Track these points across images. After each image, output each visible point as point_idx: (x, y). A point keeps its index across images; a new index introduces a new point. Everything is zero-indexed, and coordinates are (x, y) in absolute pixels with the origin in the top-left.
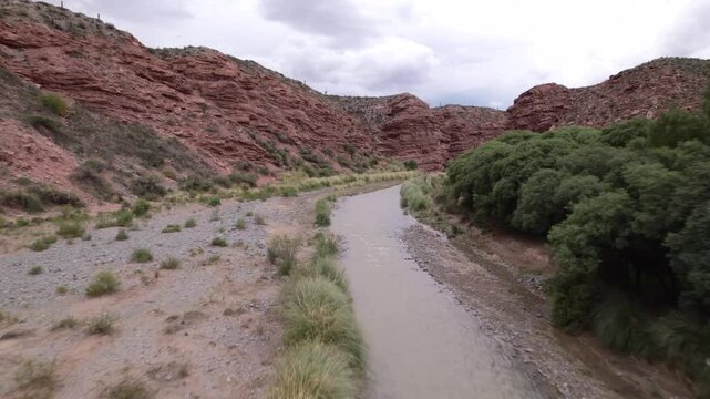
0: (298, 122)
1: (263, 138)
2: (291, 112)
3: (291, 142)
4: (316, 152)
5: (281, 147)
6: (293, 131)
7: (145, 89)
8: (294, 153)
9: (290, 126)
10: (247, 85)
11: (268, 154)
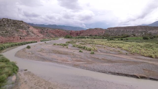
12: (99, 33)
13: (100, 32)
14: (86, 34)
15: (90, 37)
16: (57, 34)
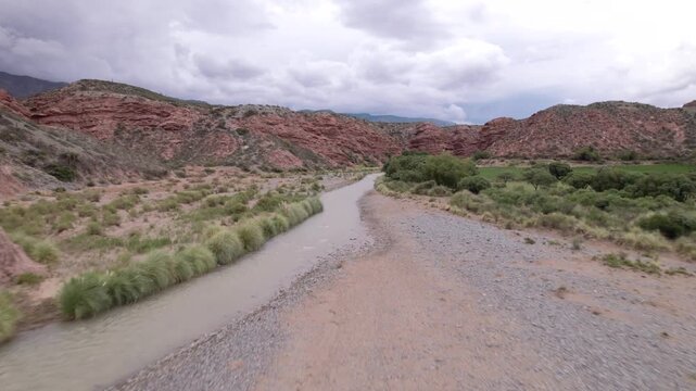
0: (362, 142)
1: (347, 151)
2: (359, 138)
3: (359, 152)
4: (370, 157)
5: (355, 155)
6: (359, 147)
7: (309, 135)
8: (360, 158)
9: (359, 145)
10: (340, 128)
11: (350, 158)
12: (642, 136)
13: (647, 133)
14: (544, 144)
15: (584, 164)
16: (321, 147)
